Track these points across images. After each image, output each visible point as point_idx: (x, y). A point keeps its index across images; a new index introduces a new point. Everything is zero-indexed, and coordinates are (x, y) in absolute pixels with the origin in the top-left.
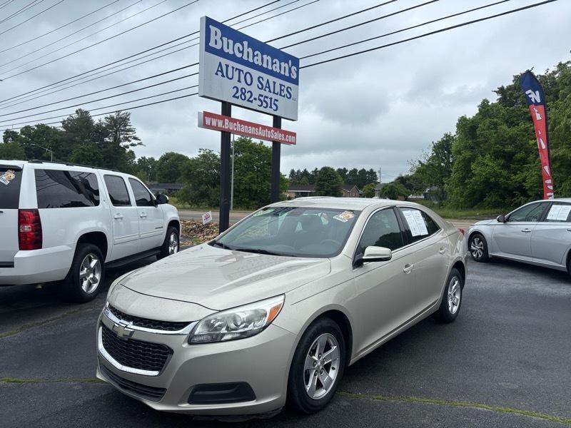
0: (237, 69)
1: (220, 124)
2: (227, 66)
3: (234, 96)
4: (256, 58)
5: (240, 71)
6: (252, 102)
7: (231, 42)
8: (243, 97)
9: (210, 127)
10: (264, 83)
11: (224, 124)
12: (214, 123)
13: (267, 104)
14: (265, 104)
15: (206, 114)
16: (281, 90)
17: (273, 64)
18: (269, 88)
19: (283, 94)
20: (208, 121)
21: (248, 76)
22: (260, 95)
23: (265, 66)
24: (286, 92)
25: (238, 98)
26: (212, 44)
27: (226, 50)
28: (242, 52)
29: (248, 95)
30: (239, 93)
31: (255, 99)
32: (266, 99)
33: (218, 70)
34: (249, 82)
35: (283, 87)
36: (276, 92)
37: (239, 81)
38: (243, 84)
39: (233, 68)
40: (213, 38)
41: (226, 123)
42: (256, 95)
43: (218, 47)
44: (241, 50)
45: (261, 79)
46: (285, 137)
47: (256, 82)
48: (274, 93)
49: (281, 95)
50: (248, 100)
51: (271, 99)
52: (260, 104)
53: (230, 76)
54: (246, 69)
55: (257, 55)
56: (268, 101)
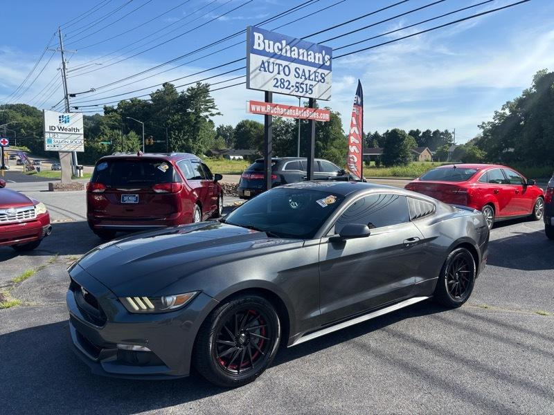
0: (276, 64)
1: (263, 109)
2: (269, 63)
3: (275, 86)
4: (293, 53)
5: (279, 65)
6: (290, 89)
7: (271, 43)
8: (282, 86)
9: (255, 112)
10: (300, 72)
11: (266, 109)
12: (258, 109)
13: (303, 89)
14: (301, 90)
15: (252, 103)
16: (315, 76)
17: (308, 55)
18: (305, 76)
19: (317, 80)
20: (253, 108)
21: (287, 68)
22: (297, 83)
23: (301, 58)
24: (320, 78)
25: (278, 87)
26: (256, 47)
27: (267, 50)
28: (281, 50)
29: (286, 84)
30: (279, 83)
31: (293, 86)
32: (302, 86)
33: (261, 67)
34: (287, 73)
35: (317, 74)
36: (311, 78)
37: (279, 73)
38: (282, 76)
39: (273, 63)
40: (256, 41)
41: (268, 108)
42: (293, 83)
43: (261, 48)
44: (280, 48)
45: (297, 70)
46: (319, 115)
47: (293, 72)
48: (309, 79)
49: (315, 80)
50: (287, 88)
51: (307, 85)
52: (297, 90)
53: (271, 70)
54: (284, 63)
55: (294, 50)
56: (304, 86)
